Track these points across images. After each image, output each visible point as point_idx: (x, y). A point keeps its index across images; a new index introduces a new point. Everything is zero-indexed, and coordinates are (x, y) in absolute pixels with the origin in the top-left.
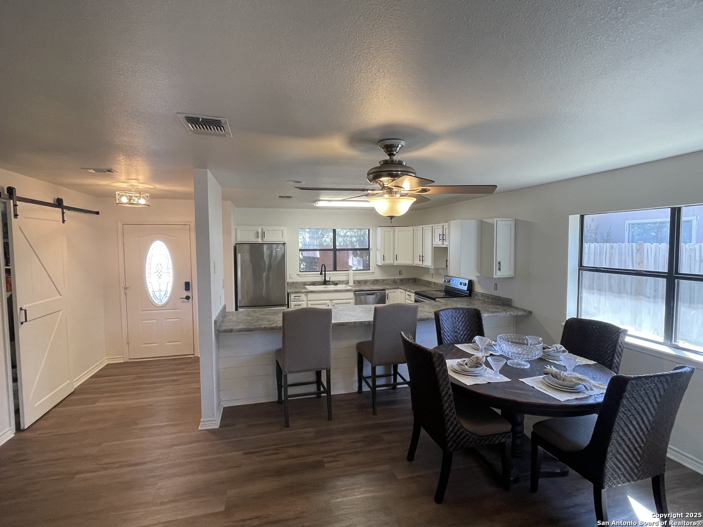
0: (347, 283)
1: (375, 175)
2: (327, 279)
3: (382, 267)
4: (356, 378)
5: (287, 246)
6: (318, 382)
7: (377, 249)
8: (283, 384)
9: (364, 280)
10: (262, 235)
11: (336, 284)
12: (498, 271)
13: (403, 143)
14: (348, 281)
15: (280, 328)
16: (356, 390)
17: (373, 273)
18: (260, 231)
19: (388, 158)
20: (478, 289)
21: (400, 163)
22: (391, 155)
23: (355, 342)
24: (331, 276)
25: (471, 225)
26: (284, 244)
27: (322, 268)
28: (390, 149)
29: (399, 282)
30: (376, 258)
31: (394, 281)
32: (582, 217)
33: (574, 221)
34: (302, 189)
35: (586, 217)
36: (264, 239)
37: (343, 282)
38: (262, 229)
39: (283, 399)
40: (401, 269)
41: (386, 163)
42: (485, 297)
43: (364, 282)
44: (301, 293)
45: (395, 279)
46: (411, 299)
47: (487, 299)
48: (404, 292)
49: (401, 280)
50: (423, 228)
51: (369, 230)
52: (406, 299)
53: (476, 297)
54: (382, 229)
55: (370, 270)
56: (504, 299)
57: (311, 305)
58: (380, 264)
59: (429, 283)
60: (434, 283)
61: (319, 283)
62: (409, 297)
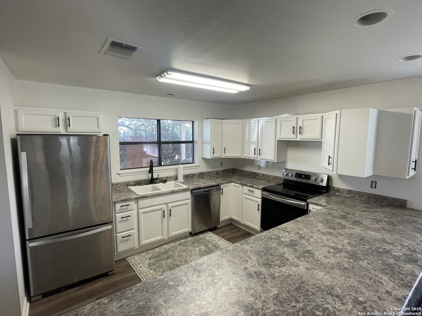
2: (155, 176)
3: (207, 160)
9: (191, 174)
10: (65, 122)
11: (165, 181)
17: (199, 166)
18: (61, 117)
24: (159, 172)
29: (221, 173)
30: (202, 151)
38: (65, 113)
42: (355, 194)
43: (191, 176)
44: (129, 200)
45: (217, 171)
46: (254, 195)
47: (359, 197)
48: (240, 186)
49: (223, 171)
50: (258, 120)
51: (193, 122)
52: (244, 194)
53: (337, 194)
54: (212, 121)
55: (195, 163)
56: (394, 199)
57: (143, 213)
58: (209, 157)
59: (255, 174)
60: (263, 175)
61: (145, 182)
62: (251, 192)
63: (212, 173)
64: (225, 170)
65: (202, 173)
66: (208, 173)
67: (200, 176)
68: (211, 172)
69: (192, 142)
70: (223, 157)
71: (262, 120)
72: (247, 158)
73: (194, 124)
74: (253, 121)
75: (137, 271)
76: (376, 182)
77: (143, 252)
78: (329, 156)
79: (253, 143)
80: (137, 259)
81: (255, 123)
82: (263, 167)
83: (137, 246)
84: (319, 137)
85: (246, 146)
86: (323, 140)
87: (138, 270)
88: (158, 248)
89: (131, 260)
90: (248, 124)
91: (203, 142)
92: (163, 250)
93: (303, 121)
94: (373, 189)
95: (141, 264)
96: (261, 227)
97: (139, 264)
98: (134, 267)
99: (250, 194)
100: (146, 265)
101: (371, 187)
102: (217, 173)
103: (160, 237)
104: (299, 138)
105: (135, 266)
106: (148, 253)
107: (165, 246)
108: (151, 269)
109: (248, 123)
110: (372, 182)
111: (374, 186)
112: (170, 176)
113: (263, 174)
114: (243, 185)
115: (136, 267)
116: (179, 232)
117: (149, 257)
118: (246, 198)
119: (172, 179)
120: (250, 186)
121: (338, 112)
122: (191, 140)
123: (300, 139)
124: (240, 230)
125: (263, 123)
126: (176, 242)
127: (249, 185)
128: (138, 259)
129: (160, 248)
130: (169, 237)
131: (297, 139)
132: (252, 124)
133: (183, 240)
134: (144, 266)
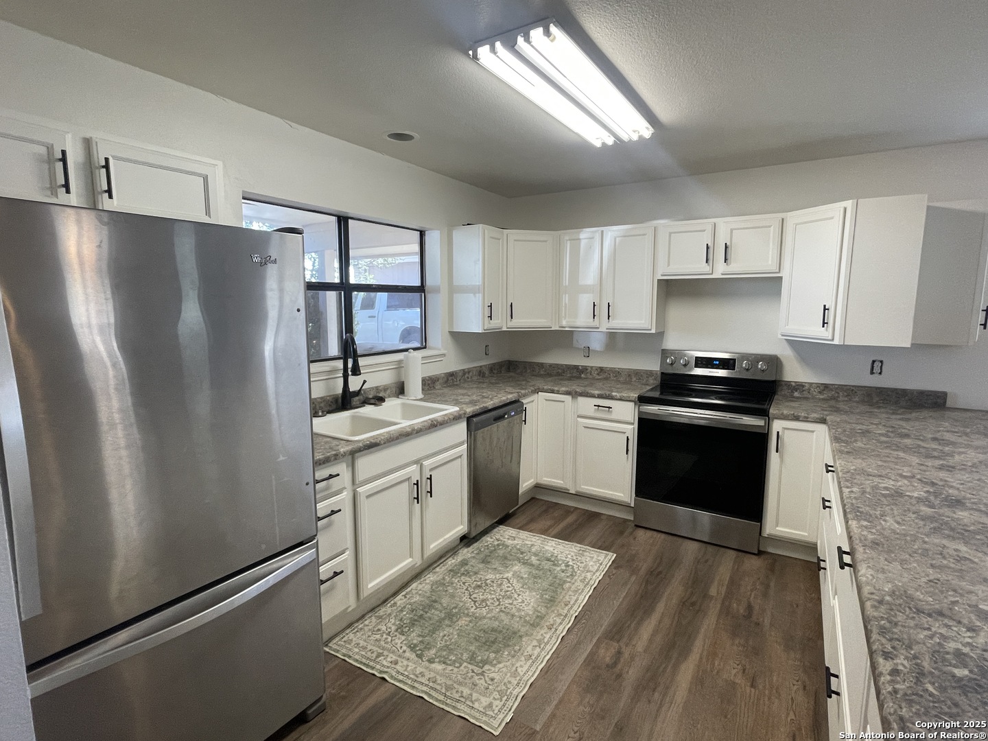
10: (92, 176)
17: (444, 355)
18: (73, 155)
42: (837, 391)
43: (429, 384)
44: (336, 459)
45: (481, 367)
46: (613, 416)
47: (847, 396)
48: (568, 398)
49: (492, 368)
50: (602, 232)
51: (422, 234)
52: (579, 416)
53: (796, 394)
54: (486, 231)
55: (431, 348)
56: (922, 393)
57: (368, 497)
58: (476, 328)
59: (578, 369)
60: (601, 370)
61: (322, 405)
62: (603, 410)
63: (471, 373)
64: (494, 364)
65: (452, 374)
66: (464, 372)
67: (446, 382)
68: (469, 371)
69: (421, 289)
70: (504, 329)
71: (613, 233)
72: (567, 329)
73: (427, 238)
74: (585, 234)
75: (392, 677)
76: (881, 362)
77: (363, 616)
78: (825, 306)
79: (586, 289)
80: (362, 643)
81: (593, 238)
82: (597, 351)
83: (352, 602)
84: (775, 268)
85: (566, 299)
86: (785, 274)
87: (394, 674)
88: (400, 596)
89: (344, 651)
90: (569, 242)
91: (453, 290)
92: (417, 598)
93: (732, 230)
94: (876, 376)
95: (386, 653)
96: (637, 494)
97: (379, 655)
98: (373, 668)
99: (599, 415)
100: (404, 652)
101: (872, 373)
102: (481, 373)
103: (406, 563)
104: (720, 270)
105: (371, 664)
106: (380, 617)
107: (414, 585)
108: (431, 661)
109: (570, 240)
110: (874, 362)
111: (877, 369)
112: (385, 386)
113: (600, 367)
114: (574, 395)
115: (378, 667)
116: (446, 537)
117: (394, 628)
118: (585, 427)
119: (388, 392)
120: (600, 397)
121: (849, 204)
122: (418, 283)
123: (722, 274)
124: (568, 511)
125: (617, 239)
126: (437, 569)
127: (597, 392)
128: (365, 641)
129: (404, 593)
130: (425, 556)
131: (715, 276)
132: (583, 243)
133: (451, 559)
134: (400, 656)
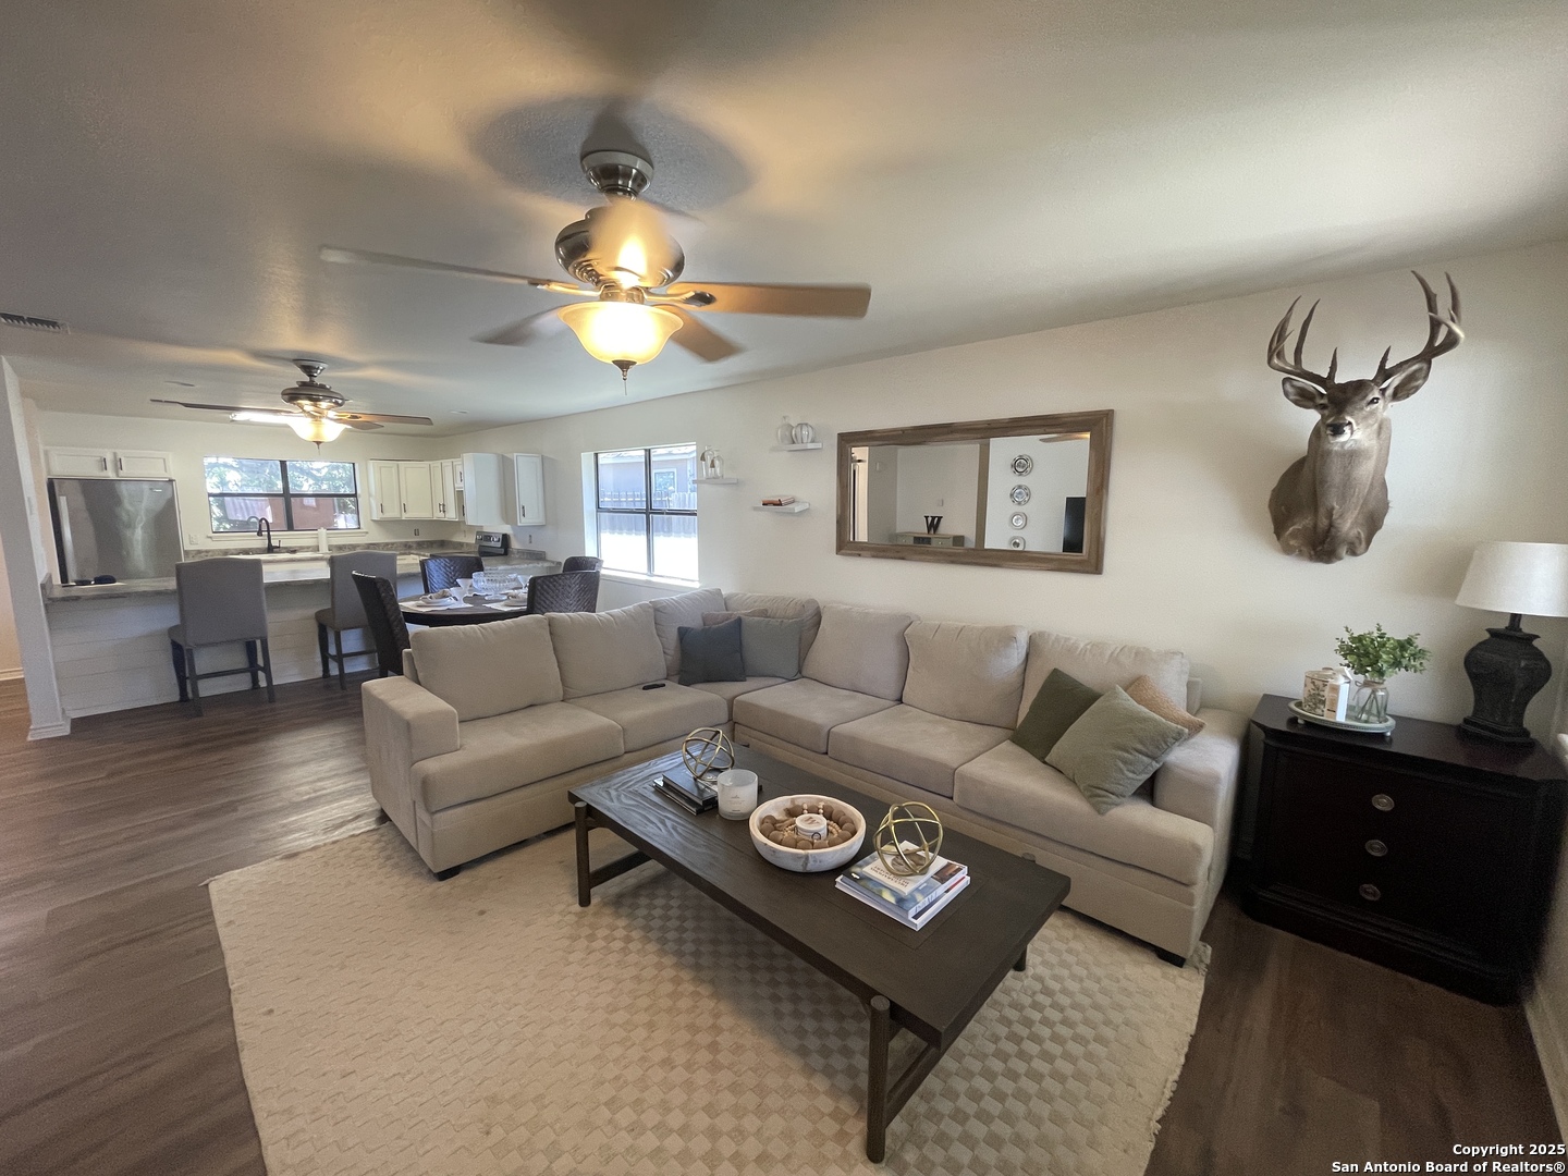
0: (317, 549)
1: (292, 396)
2: (275, 543)
3: (380, 523)
4: (318, 659)
5: (178, 485)
6: (253, 668)
7: (370, 495)
8: (187, 675)
9: (350, 545)
10: (116, 465)
11: (294, 552)
12: (523, 519)
13: (325, 365)
14: (318, 547)
15: (173, 592)
16: (321, 674)
17: (369, 533)
18: (109, 458)
19: (307, 379)
20: (515, 545)
21: (322, 387)
22: (311, 376)
23: (312, 611)
24: (282, 538)
25: (489, 460)
26: (171, 481)
27: (260, 526)
28: (309, 370)
29: (415, 546)
30: (370, 507)
31: (406, 546)
32: (596, 455)
33: (587, 459)
34: (187, 405)
35: (600, 456)
36: (121, 473)
37: (308, 547)
38: (115, 454)
39: (190, 695)
40: (417, 525)
41: (303, 384)
51: (354, 465)
54: (376, 464)
112: (306, 546)
119: (309, 549)
